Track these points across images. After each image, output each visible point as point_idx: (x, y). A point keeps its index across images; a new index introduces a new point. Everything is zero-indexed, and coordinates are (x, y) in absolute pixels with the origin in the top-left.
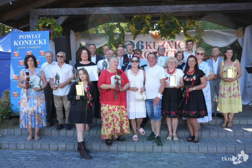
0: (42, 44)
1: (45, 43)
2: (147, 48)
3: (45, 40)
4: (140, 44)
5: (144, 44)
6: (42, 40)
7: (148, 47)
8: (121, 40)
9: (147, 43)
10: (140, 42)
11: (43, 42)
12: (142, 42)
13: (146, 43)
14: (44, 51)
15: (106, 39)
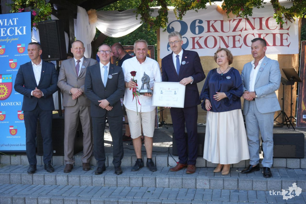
0: (20, 34)
1: (25, 33)
2: (209, 31)
3: (24, 27)
4: (197, 24)
5: (205, 25)
6: (21, 27)
7: (212, 29)
8: (162, 21)
9: (209, 22)
10: (197, 21)
11: (22, 31)
12: (201, 22)
13: (207, 22)
14: (23, 45)
15: (137, 19)
